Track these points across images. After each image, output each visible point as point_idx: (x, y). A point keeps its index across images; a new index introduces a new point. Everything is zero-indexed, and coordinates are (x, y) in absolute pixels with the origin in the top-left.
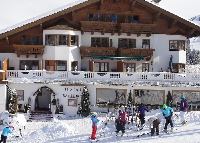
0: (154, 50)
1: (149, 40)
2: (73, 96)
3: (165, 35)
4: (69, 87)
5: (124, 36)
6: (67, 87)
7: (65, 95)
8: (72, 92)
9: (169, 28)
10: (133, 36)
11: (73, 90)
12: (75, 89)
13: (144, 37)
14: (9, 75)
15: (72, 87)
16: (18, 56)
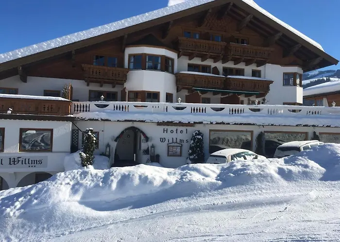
0: (272, 82)
1: (259, 72)
2: (175, 141)
3: (279, 66)
4: (170, 128)
5: (230, 65)
6: (166, 127)
7: (162, 140)
8: (174, 135)
9: (284, 56)
10: (241, 66)
11: (175, 132)
12: (179, 132)
13: (253, 67)
14: (76, 109)
15: (174, 128)
16: (88, 85)
